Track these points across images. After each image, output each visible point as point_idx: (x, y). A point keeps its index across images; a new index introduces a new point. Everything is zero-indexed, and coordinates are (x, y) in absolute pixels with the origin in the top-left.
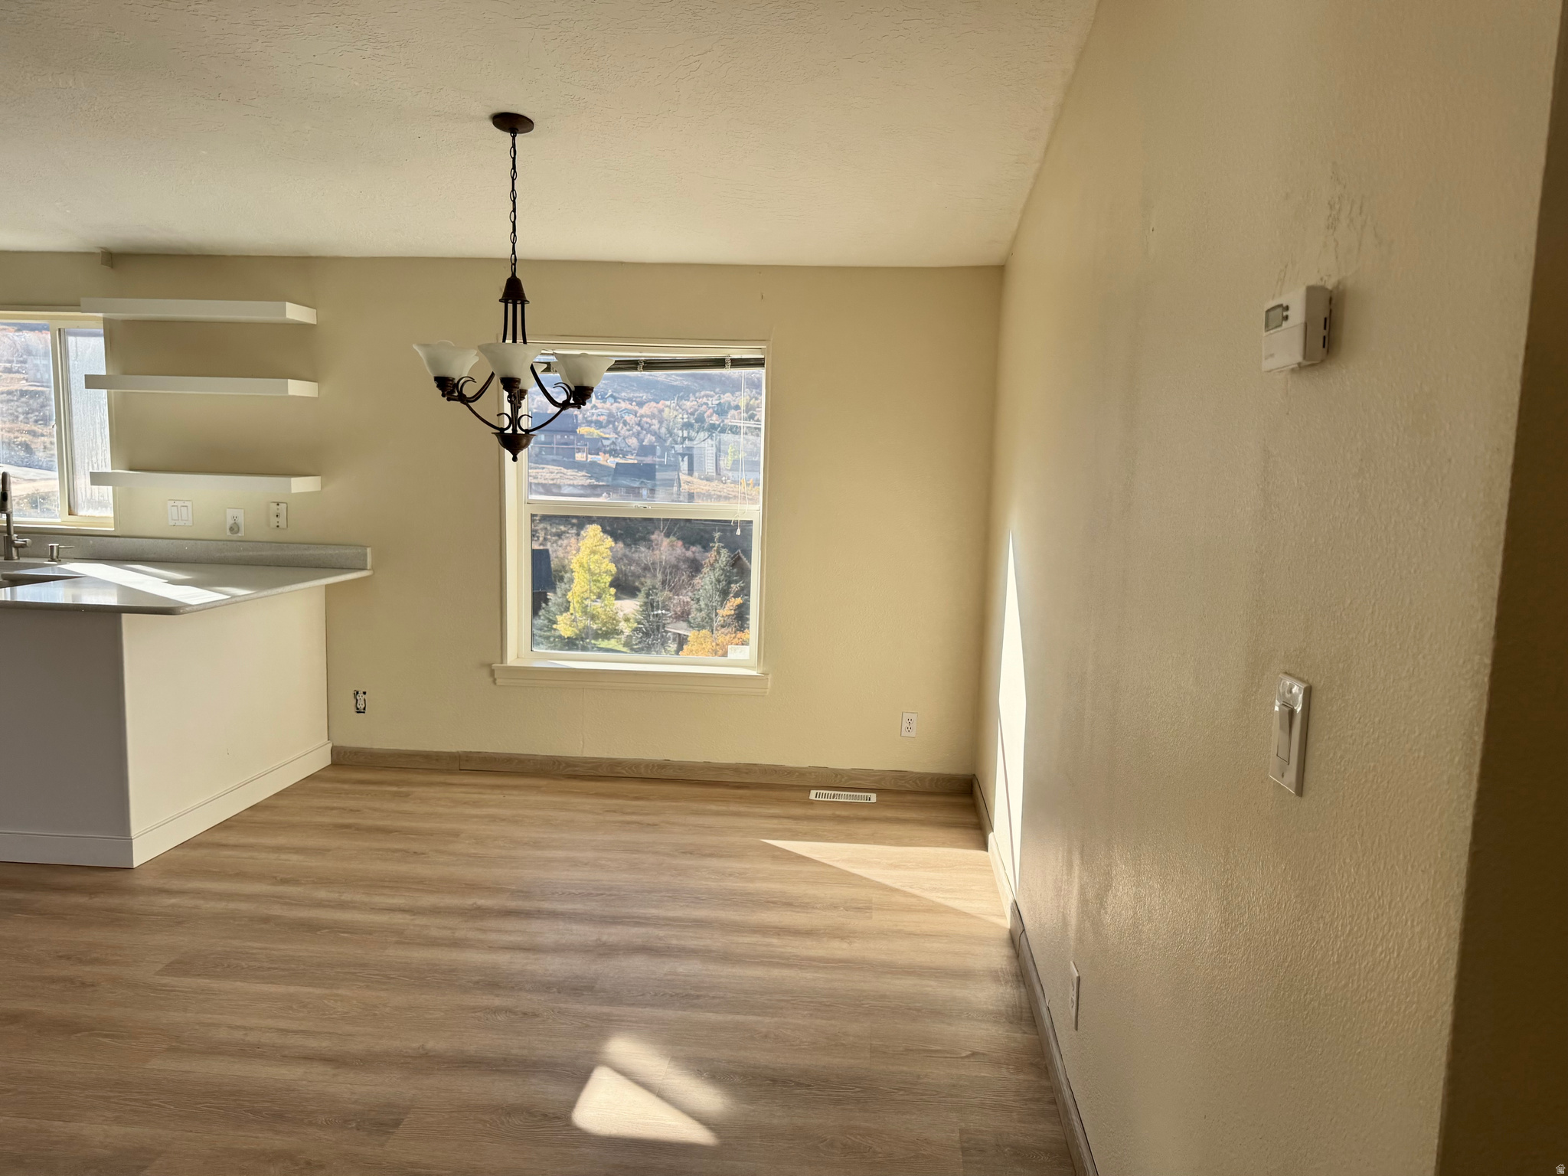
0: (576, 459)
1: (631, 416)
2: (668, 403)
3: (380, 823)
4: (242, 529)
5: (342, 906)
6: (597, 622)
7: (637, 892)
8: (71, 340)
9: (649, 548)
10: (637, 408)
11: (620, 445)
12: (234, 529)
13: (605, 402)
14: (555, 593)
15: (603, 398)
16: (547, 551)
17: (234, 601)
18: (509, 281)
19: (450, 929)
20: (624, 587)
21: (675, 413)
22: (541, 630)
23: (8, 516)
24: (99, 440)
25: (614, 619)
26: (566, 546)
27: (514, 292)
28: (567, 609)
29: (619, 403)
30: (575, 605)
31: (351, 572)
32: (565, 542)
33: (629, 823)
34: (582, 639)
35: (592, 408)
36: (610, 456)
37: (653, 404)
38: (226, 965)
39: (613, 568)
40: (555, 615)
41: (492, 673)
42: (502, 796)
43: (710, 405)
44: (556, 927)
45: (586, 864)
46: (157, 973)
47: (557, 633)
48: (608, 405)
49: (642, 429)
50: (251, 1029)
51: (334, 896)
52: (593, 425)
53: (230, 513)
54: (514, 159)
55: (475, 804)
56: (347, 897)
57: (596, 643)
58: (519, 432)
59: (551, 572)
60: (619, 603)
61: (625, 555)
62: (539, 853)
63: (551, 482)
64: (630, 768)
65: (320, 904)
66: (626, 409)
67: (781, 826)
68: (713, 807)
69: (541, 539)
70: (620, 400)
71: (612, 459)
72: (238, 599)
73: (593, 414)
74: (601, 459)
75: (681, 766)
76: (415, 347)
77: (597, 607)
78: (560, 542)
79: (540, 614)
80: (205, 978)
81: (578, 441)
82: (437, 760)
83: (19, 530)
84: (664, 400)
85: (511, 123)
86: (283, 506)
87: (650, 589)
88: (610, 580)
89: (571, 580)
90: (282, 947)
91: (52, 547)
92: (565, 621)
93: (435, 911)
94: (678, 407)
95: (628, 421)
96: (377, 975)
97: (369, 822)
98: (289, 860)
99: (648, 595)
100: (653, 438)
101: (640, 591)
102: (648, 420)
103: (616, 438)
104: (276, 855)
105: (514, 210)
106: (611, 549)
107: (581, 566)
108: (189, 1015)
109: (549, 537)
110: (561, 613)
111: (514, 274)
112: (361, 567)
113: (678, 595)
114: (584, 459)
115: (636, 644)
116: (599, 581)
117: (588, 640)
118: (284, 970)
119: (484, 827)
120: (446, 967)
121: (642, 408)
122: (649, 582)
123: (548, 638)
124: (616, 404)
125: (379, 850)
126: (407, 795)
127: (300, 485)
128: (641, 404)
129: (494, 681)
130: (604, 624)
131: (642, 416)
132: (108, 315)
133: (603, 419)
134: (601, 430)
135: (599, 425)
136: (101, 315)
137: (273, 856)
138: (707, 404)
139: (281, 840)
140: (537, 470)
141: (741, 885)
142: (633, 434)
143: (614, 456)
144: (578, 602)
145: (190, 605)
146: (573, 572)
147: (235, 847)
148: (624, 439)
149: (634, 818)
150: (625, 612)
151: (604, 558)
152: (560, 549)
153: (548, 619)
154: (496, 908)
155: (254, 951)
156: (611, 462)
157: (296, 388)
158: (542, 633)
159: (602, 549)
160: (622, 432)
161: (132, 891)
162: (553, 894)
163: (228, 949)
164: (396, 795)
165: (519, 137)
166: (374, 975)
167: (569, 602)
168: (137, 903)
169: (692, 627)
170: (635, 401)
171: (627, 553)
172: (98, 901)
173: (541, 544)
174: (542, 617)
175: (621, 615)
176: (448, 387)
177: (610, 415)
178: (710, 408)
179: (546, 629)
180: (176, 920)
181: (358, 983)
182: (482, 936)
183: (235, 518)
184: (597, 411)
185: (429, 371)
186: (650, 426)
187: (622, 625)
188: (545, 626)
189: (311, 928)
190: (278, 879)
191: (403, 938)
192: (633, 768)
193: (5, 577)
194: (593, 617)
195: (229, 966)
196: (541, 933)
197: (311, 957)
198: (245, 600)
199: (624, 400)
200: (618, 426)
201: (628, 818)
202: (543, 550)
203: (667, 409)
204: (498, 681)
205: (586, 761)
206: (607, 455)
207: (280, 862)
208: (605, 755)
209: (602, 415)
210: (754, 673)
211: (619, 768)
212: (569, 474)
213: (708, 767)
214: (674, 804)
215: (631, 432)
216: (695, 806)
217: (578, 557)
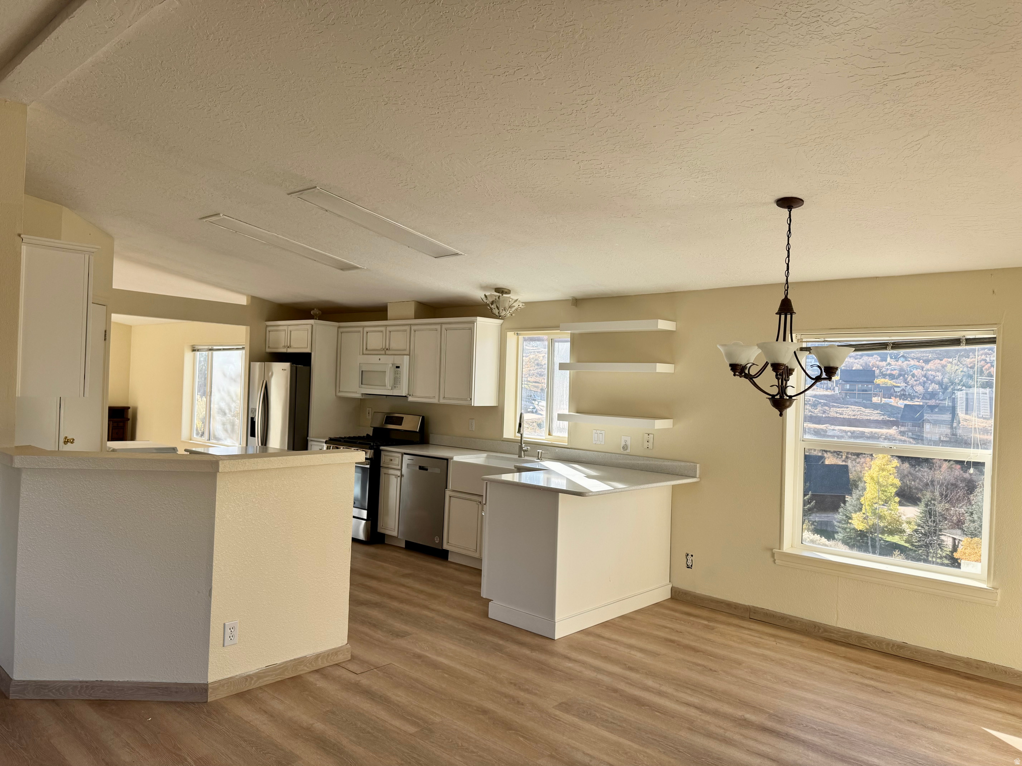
0: (873, 401)
1: (919, 370)
2: (950, 360)
3: (693, 644)
4: (629, 449)
5: (661, 694)
6: (884, 521)
7: (864, 741)
8: (556, 344)
9: (931, 469)
10: (923, 364)
11: (909, 390)
12: (625, 447)
13: (897, 361)
14: (851, 495)
15: (895, 358)
16: (846, 467)
17: (615, 491)
18: (783, 301)
19: (724, 729)
20: (907, 496)
21: (957, 367)
22: (840, 522)
23: (521, 435)
24: (565, 396)
25: (898, 521)
26: (863, 463)
27: (786, 308)
28: (860, 510)
29: (909, 361)
30: (866, 508)
31: (686, 479)
32: (863, 460)
33: (867, 685)
34: (871, 533)
35: (887, 365)
36: (900, 399)
37: (937, 361)
38: (589, 713)
39: (898, 482)
40: (851, 513)
41: (773, 555)
42: (775, 643)
43: (988, 361)
44: (797, 750)
45: (827, 709)
46: (554, 707)
47: (852, 526)
48: (900, 362)
49: (927, 380)
50: (594, 758)
51: (656, 686)
52: (887, 377)
53: (624, 438)
54: (790, 225)
55: (756, 645)
56: (664, 688)
57: (882, 537)
58: (785, 397)
59: (849, 481)
60: (902, 509)
61: (910, 473)
62: (794, 691)
63: (854, 417)
64: (874, 643)
65: (647, 689)
66: (914, 365)
67: (1004, 721)
68: (942, 690)
69: (844, 457)
70: (909, 359)
71: (901, 401)
72: (618, 490)
73: (887, 369)
74: (893, 401)
75: (917, 650)
76: (718, 346)
77: (884, 510)
78: (858, 460)
79: (840, 511)
80: (577, 718)
81: (875, 388)
82: (735, 608)
83: (526, 442)
84: (947, 358)
85: (788, 203)
86: (651, 436)
87: (929, 501)
88: (895, 491)
89: (864, 489)
90: (621, 710)
91: (539, 452)
92: (858, 518)
93: (715, 713)
94: (959, 363)
95: (916, 374)
96: (672, 747)
97: (686, 642)
98: (635, 656)
99: (927, 505)
100: (937, 387)
101: (920, 502)
102: (933, 373)
103: (905, 386)
104: (629, 650)
105: (788, 256)
106: (896, 467)
107: (872, 478)
108: (565, 738)
109: (850, 456)
110: (856, 512)
111: (786, 297)
112: (693, 476)
113: (954, 507)
114: (879, 402)
115: (916, 542)
116: (886, 491)
117: (876, 534)
118: (619, 726)
119: (759, 662)
120: (715, 755)
121: (928, 364)
122: (928, 495)
123: (845, 529)
124: (907, 362)
125: (688, 662)
126: (713, 628)
127: (660, 424)
128: (927, 361)
129: (774, 561)
130: (890, 524)
131: (928, 370)
132: (572, 332)
133: (896, 373)
134: (894, 380)
135: (892, 377)
136: (570, 332)
137: (627, 650)
138: (985, 360)
139: (633, 641)
140: (843, 409)
141: (957, 761)
142: (920, 383)
143: (904, 400)
144: (869, 505)
145: (592, 492)
146: (865, 483)
147: (609, 639)
148: (912, 387)
149: (872, 683)
150: (908, 516)
151: (891, 474)
152: (858, 465)
153: (846, 515)
154: (757, 723)
155: (605, 709)
156: (901, 403)
157: (661, 368)
158: (841, 525)
159: (889, 467)
160: (911, 382)
161: (552, 653)
162: (799, 724)
163: (592, 703)
164: (707, 627)
165: (793, 210)
166: (670, 746)
167: (862, 505)
168: (553, 661)
169: (966, 535)
170: (922, 359)
171: (912, 471)
172: (535, 655)
173: (843, 461)
174: (841, 514)
175: (904, 518)
176: (738, 369)
177: (901, 370)
178: (987, 363)
179: (843, 522)
180: (569, 677)
181: (659, 748)
182: (744, 741)
183: (626, 441)
184: (891, 367)
185: (726, 361)
186: (934, 378)
187: (905, 526)
188: (843, 520)
189: (639, 703)
190: (627, 666)
191: (692, 727)
192: (877, 643)
193: (516, 467)
194: (881, 517)
195: (590, 714)
196: (785, 751)
197: (637, 722)
198: (621, 491)
199: (913, 359)
200: (907, 378)
201: (867, 682)
202: (845, 465)
203: (949, 365)
204: (776, 561)
205: (839, 630)
206: (898, 399)
207: (629, 655)
208: (854, 629)
209: (895, 370)
210: (984, 586)
211: (866, 641)
212: (867, 412)
213: (940, 655)
214: (907, 679)
215: (918, 382)
216: (926, 685)
217: (869, 472)
